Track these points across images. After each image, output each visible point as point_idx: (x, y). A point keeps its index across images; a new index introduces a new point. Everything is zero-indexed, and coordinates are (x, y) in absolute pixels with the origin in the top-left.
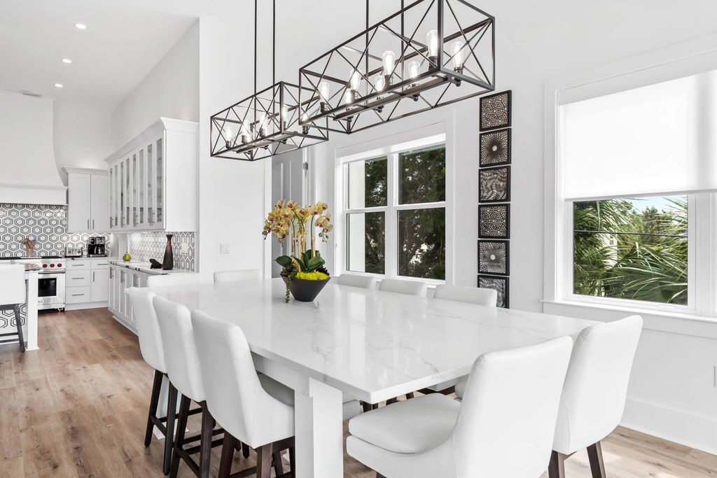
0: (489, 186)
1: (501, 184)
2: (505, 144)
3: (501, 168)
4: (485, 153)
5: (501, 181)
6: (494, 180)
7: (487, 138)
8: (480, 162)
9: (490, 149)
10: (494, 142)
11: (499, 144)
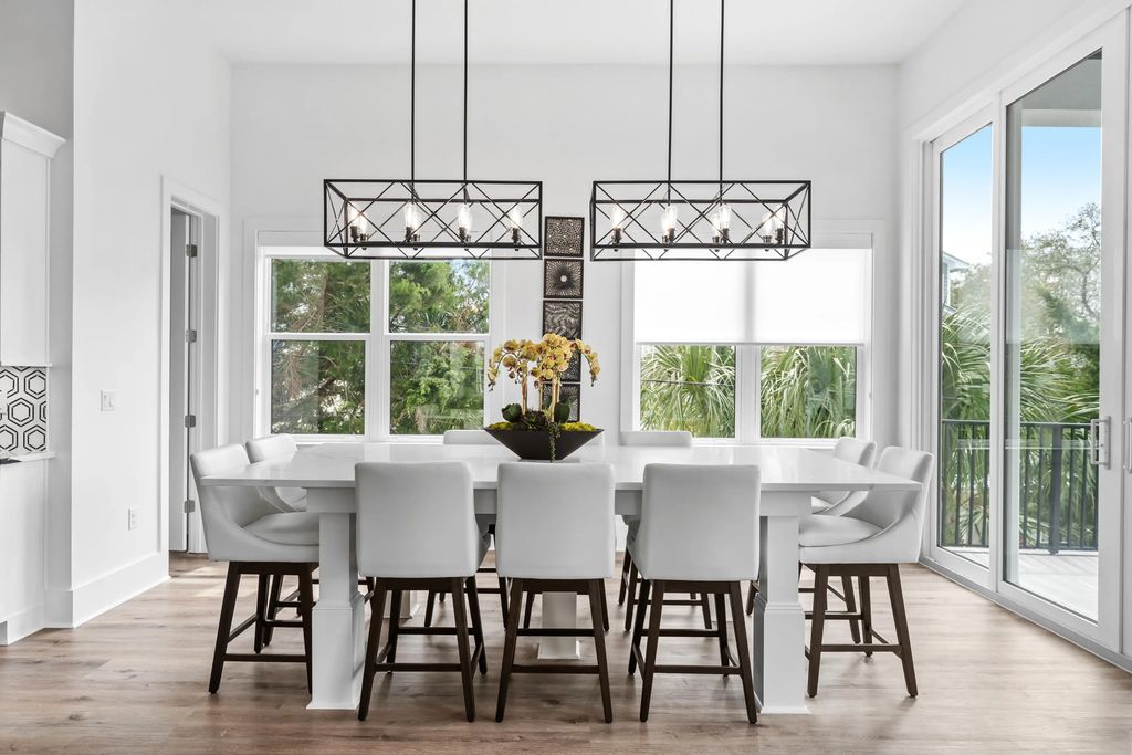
0: (556, 320)
1: (572, 320)
2: (576, 276)
3: (572, 302)
4: (550, 282)
5: (572, 317)
6: (562, 316)
7: (554, 266)
8: (545, 292)
9: (558, 278)
10: (563, 272)
11: (569, 275)
